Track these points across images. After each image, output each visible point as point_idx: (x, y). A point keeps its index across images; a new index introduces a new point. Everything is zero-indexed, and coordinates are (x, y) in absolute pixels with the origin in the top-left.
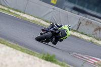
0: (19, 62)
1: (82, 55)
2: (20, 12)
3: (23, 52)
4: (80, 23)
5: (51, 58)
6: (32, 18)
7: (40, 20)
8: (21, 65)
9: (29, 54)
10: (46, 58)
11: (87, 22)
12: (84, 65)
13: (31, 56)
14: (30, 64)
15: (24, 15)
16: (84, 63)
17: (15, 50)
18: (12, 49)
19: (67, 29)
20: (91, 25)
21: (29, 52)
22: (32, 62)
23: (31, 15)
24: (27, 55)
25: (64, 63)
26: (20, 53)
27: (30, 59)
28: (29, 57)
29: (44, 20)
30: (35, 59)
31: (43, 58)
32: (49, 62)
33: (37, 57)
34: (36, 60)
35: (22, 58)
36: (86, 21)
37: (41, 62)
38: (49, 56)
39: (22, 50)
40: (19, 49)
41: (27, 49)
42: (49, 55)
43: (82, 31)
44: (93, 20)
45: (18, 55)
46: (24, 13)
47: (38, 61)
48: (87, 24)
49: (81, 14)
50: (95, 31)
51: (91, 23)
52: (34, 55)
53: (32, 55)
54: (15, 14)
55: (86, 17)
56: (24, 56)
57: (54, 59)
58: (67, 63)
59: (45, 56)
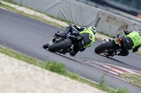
0: (14, 74)
1: (101, 64)
2: (15, 4)
3: (19, 59)
4: (99, 19)
5: (58, 68)
6: (31, 12)
7: (43, 15)
8: (17, 77)
9: (27, 62)
10: (51, 67)
11: (109, 17)
12: (105, 77)
13: (31, 66)
14: (29, 76)
15: (21, 9)
16: (105, 74)
17: (8, 56)
18: (3, 55)
19: (91, 33)
20: (115, 21)
21: (28, 60)
22: (32, 73)
23: (31, 9)
24: (25, 63)
25: (76, 75)
26: (15, 61)
27: (29, 69)
28: (27, 67)
29: (48, 15)
30: (35, 70)
31: (47, 68)
32: (56, 74)
33: (39, 66)
34: (38, 70)
35: (18, 68)
36: (107, 15)
37: (44, 73)
38: (56, 66)
39: (18, 57)
40: (14, 55)
41: (25, 55)
42: (55, 64)
43: (101, 30)
44: (118, 14)
45: (13, 64)
46: (21, 6)
47: (39, 72)
48: (108, 21)
49: (99, 6)
50: (120, 29)
51: (114, 18)
52: (35, 64)
53: (31, 63)
54: (8, 6)
55: (107, 10)
56: (20, 65)
57: (62, 70)
58: (81, 75)
59: (50, 65)
